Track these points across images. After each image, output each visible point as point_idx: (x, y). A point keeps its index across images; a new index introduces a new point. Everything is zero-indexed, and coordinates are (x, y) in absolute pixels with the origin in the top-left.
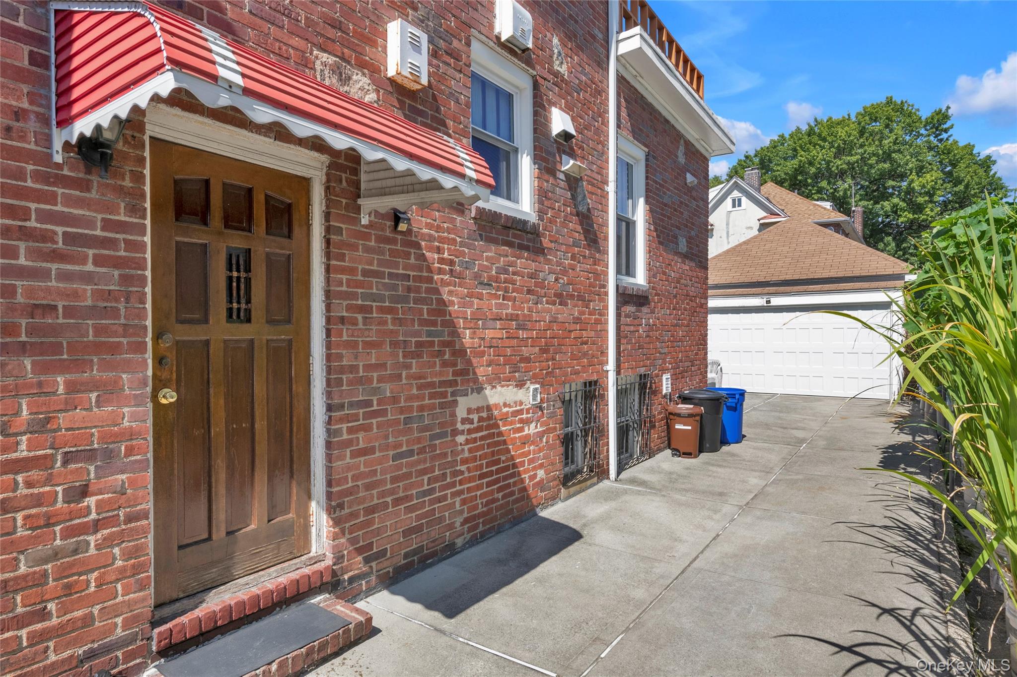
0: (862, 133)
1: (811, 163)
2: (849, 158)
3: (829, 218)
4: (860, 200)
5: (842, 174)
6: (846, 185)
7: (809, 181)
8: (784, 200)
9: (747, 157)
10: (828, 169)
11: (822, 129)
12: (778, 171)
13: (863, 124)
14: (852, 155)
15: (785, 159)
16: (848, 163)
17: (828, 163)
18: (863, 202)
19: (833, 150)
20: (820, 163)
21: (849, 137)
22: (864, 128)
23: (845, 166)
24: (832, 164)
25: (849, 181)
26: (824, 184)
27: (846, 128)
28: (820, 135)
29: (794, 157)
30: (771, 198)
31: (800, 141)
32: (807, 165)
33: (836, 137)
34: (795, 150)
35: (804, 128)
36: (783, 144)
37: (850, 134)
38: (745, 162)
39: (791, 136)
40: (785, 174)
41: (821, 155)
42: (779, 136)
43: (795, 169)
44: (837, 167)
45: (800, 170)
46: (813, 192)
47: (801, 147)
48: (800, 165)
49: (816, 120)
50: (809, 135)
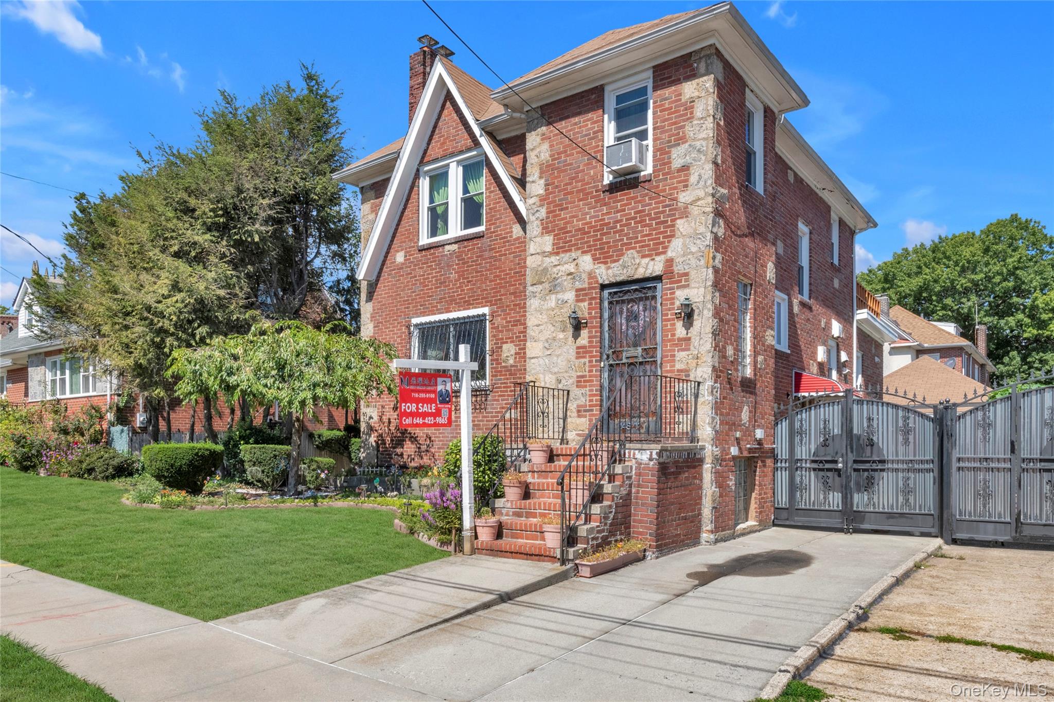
0: (986, 251)
1: (936, 281)
2: (973, 277)
3: (953, 342)
4: (985, 316)
5: (966, 292)
6: (970, 303)
7: (934, 298)
8: (911, 324)
9: (870, 271)
10: (954, 288)
11: (947, 247)
12: (902, 286)
13: (987, 243)
14: (976, 274)
15: (909, 276)
16: (972, 281)
17: (952, 282)
18: (987, 318)
19: (958, 269)
20: (944, 282)
21: (973, 256)
22: (988, 247)
23: (969, 285)
24: (957, 282)
25: (974, 298)
26: (948, 301)
27: (971, 248)
28: (944, 253)
29: (918, 274)
30: (899, 321)
31: (925, 259)
32: (932, 283)
33: (960, 255)
34: (919, 267)
35: (928, 244)
36: (906, 258)
37: (975, 254)
38: (867, 275)
39: (916, 251)
40: (910, 290)
41: (945, 273)
42: (903, 249)
43: (920, 287)
44: (962, 285)
45: (925, 287)
46: (938, 308)
47: (925, 264)
48: (925, 282)
49: (940, 238)
50: (934, 252)
